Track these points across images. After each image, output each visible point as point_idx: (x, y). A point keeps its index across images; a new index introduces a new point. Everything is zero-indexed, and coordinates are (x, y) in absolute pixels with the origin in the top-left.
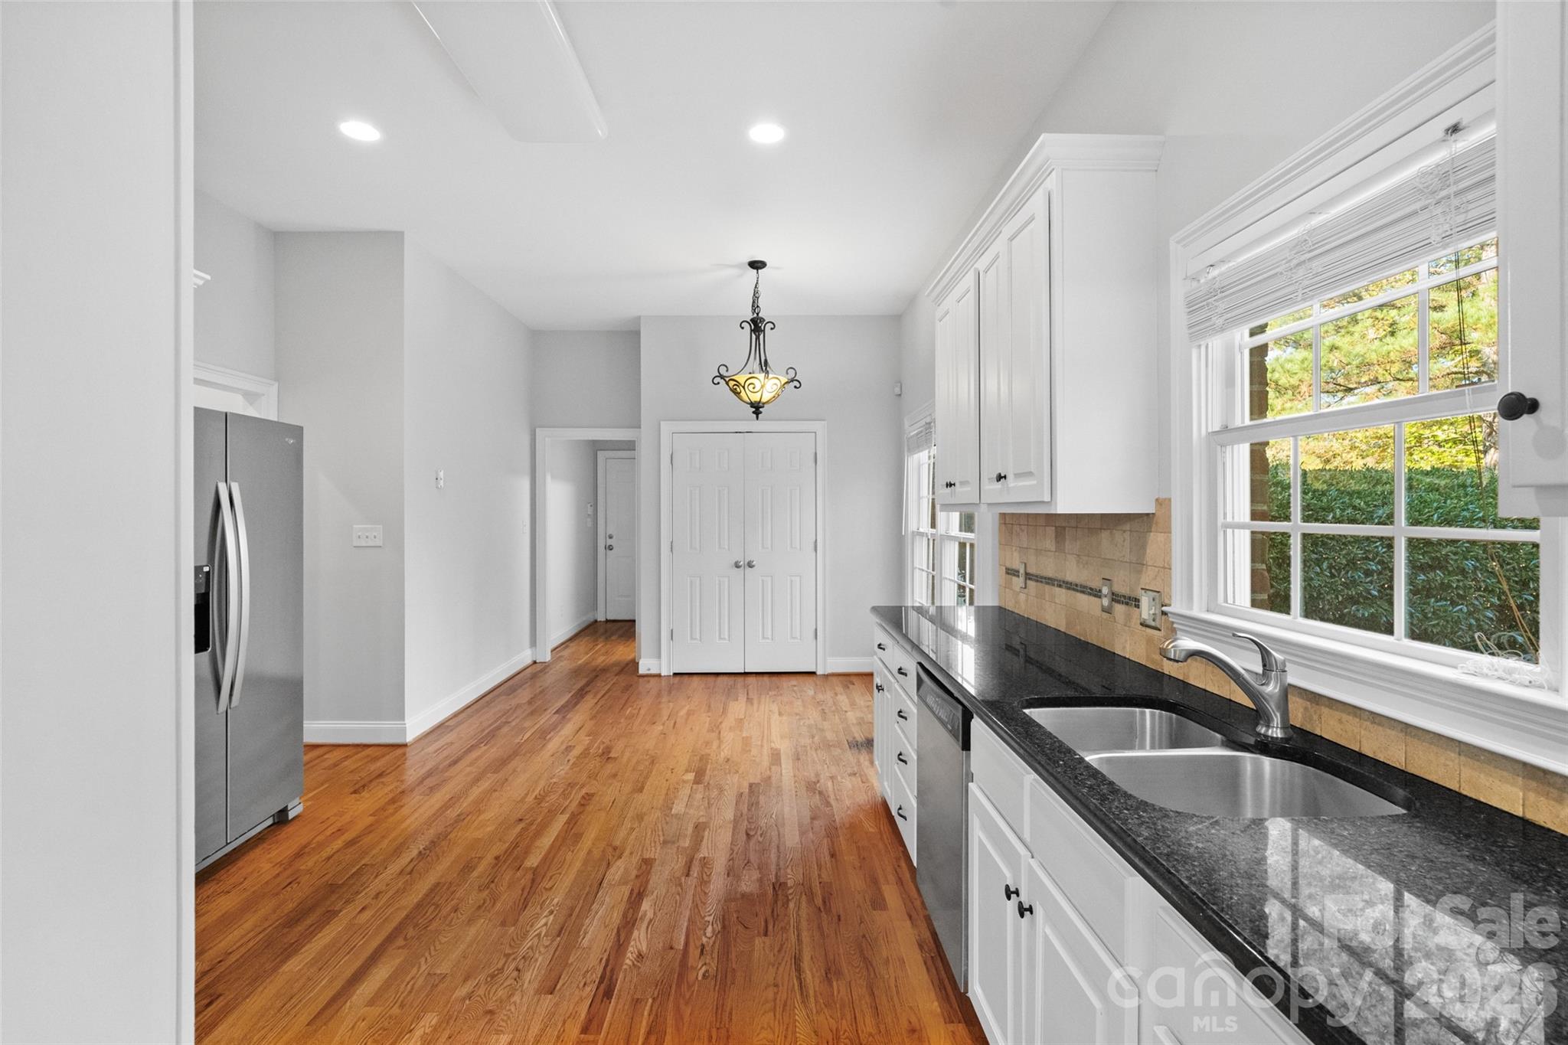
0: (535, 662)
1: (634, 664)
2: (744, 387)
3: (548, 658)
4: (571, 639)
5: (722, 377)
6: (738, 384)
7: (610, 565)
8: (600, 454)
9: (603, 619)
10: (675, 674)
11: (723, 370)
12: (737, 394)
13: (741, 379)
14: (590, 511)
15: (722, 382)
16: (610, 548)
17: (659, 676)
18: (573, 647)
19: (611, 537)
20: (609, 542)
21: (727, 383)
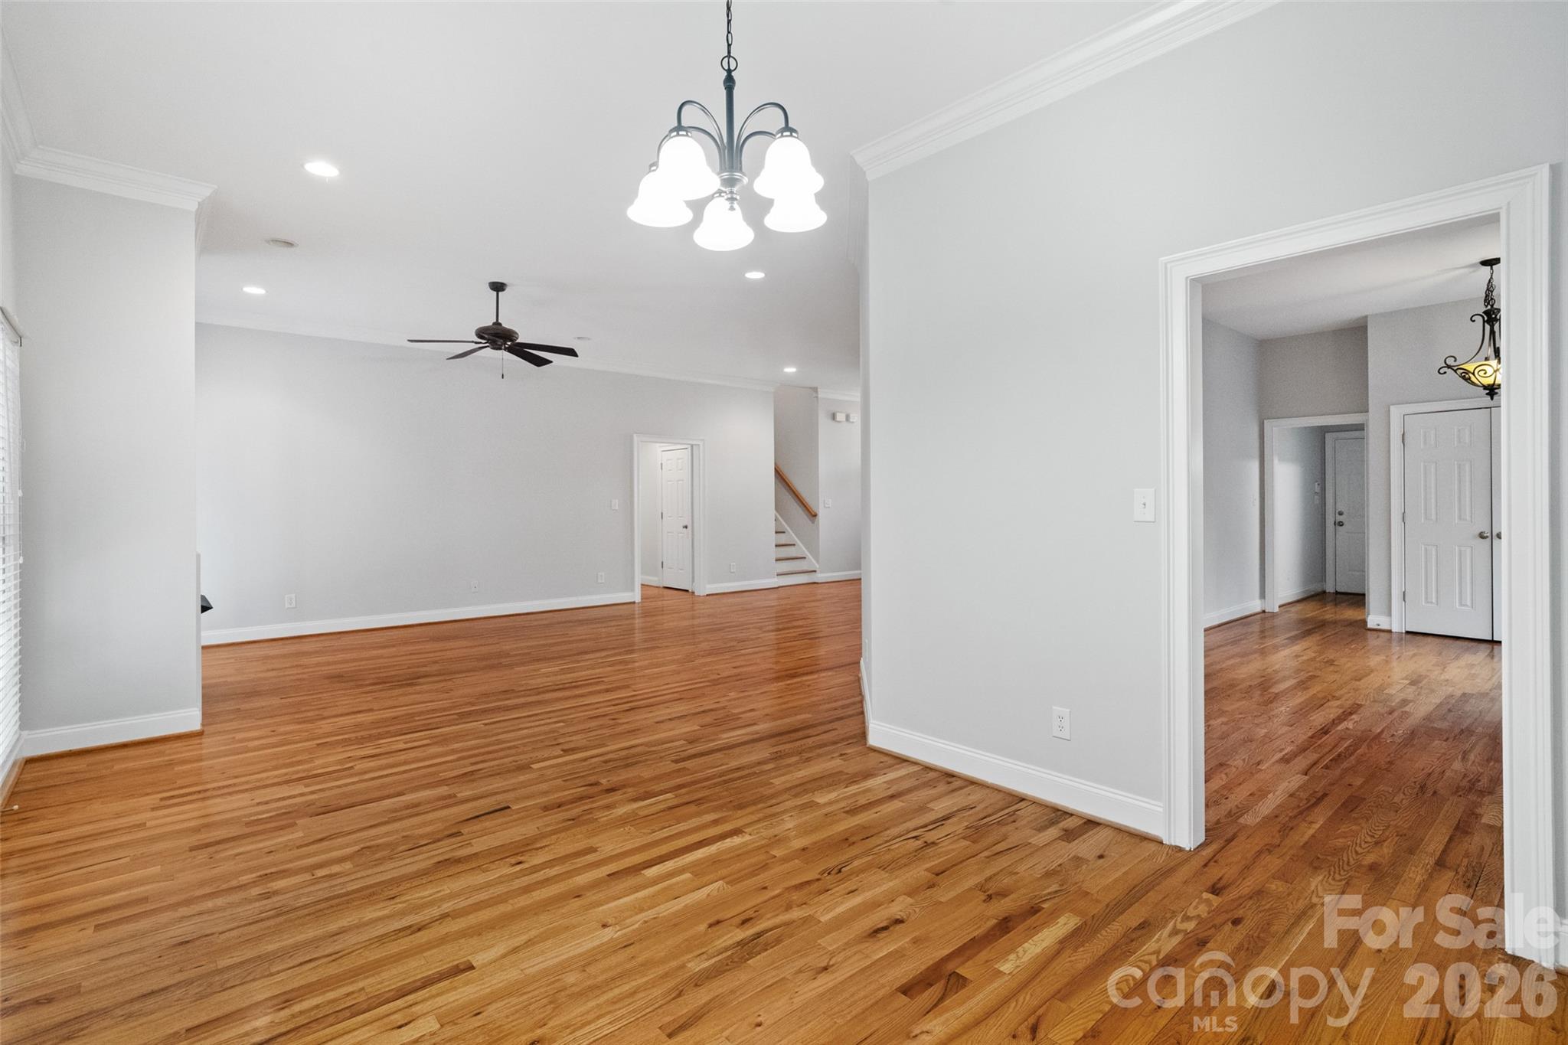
0: (1264, 612)
1: (1365, 622)
2: (1473, 374)
3: (1276, 610)
4: (1298, 601)
5: (1449, 367)
6: (1467, 372)
7: (1338, 541)
8: (1327, 435)
9: (1332, 591)
10: (1408, 633)
11: (1450, 362)
12: (1468, 380)
13: (1470, 367)
14: (1317, 489)
15: (1449, 371)
16: (1341, 524)
17: (1390, 631)
18: (1299, 607)
19: (1341, 514)
20: (1340, 518)
21: (1455, 371)
